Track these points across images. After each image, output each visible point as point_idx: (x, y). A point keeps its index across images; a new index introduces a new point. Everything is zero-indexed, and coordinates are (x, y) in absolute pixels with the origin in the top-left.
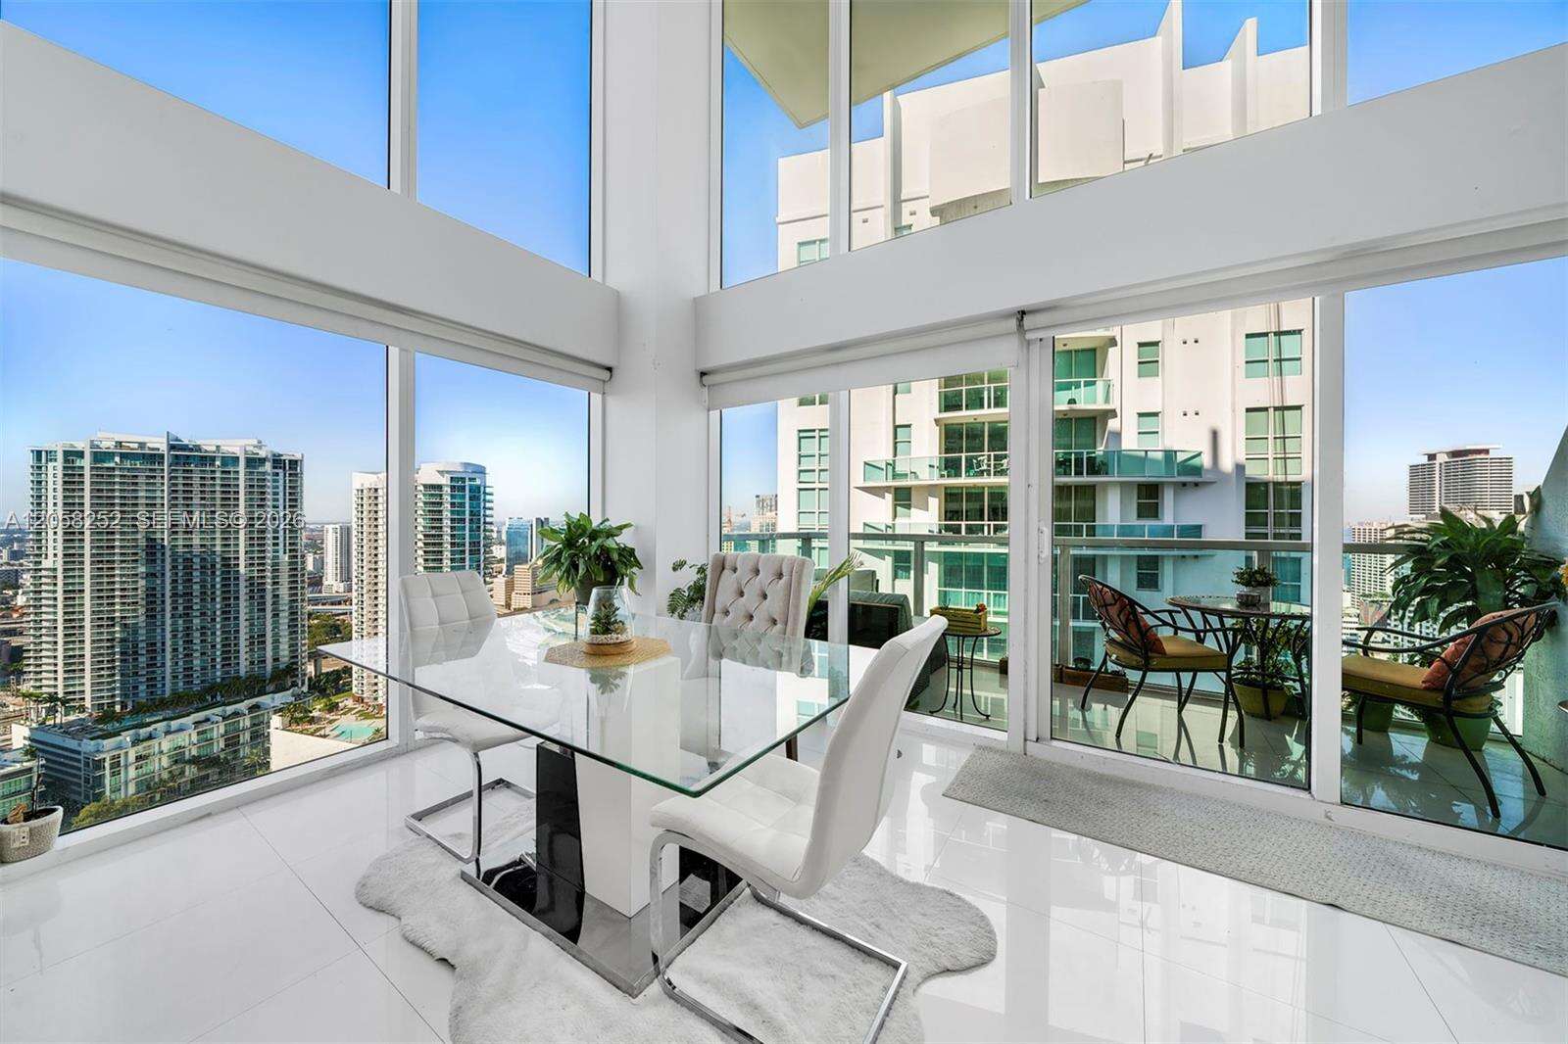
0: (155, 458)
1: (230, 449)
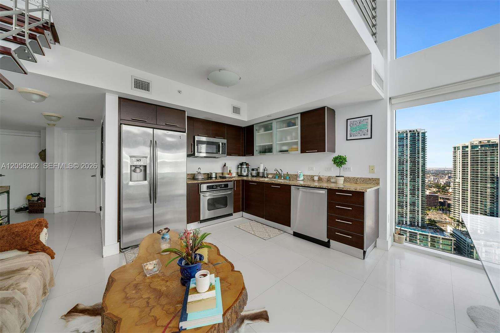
0: (494, 145)
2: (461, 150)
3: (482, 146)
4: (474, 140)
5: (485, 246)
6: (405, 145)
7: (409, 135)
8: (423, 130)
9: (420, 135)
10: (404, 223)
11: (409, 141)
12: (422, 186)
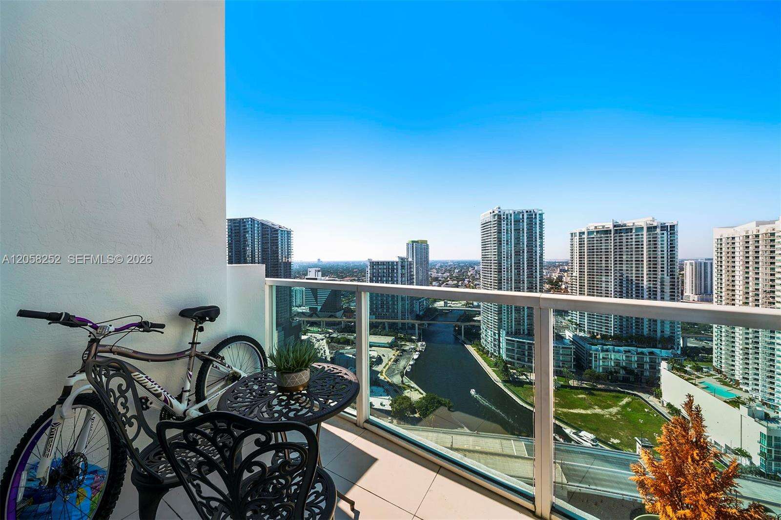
0: (607, 232)
1: (640, 224)
2: (578, 237)
3: (598, 232)
4: (590, 224)
5: (603, 351)
6: (521, 229)
7: (525, 217)
8: (540, 210)
9: (538, 216)
10: (522, 333)
11: (525, 224)
12: (540, 283)
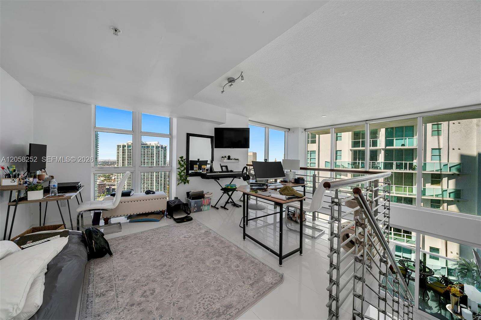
1: (153, 144)
2: (122, 148)
4: (129, 142)
